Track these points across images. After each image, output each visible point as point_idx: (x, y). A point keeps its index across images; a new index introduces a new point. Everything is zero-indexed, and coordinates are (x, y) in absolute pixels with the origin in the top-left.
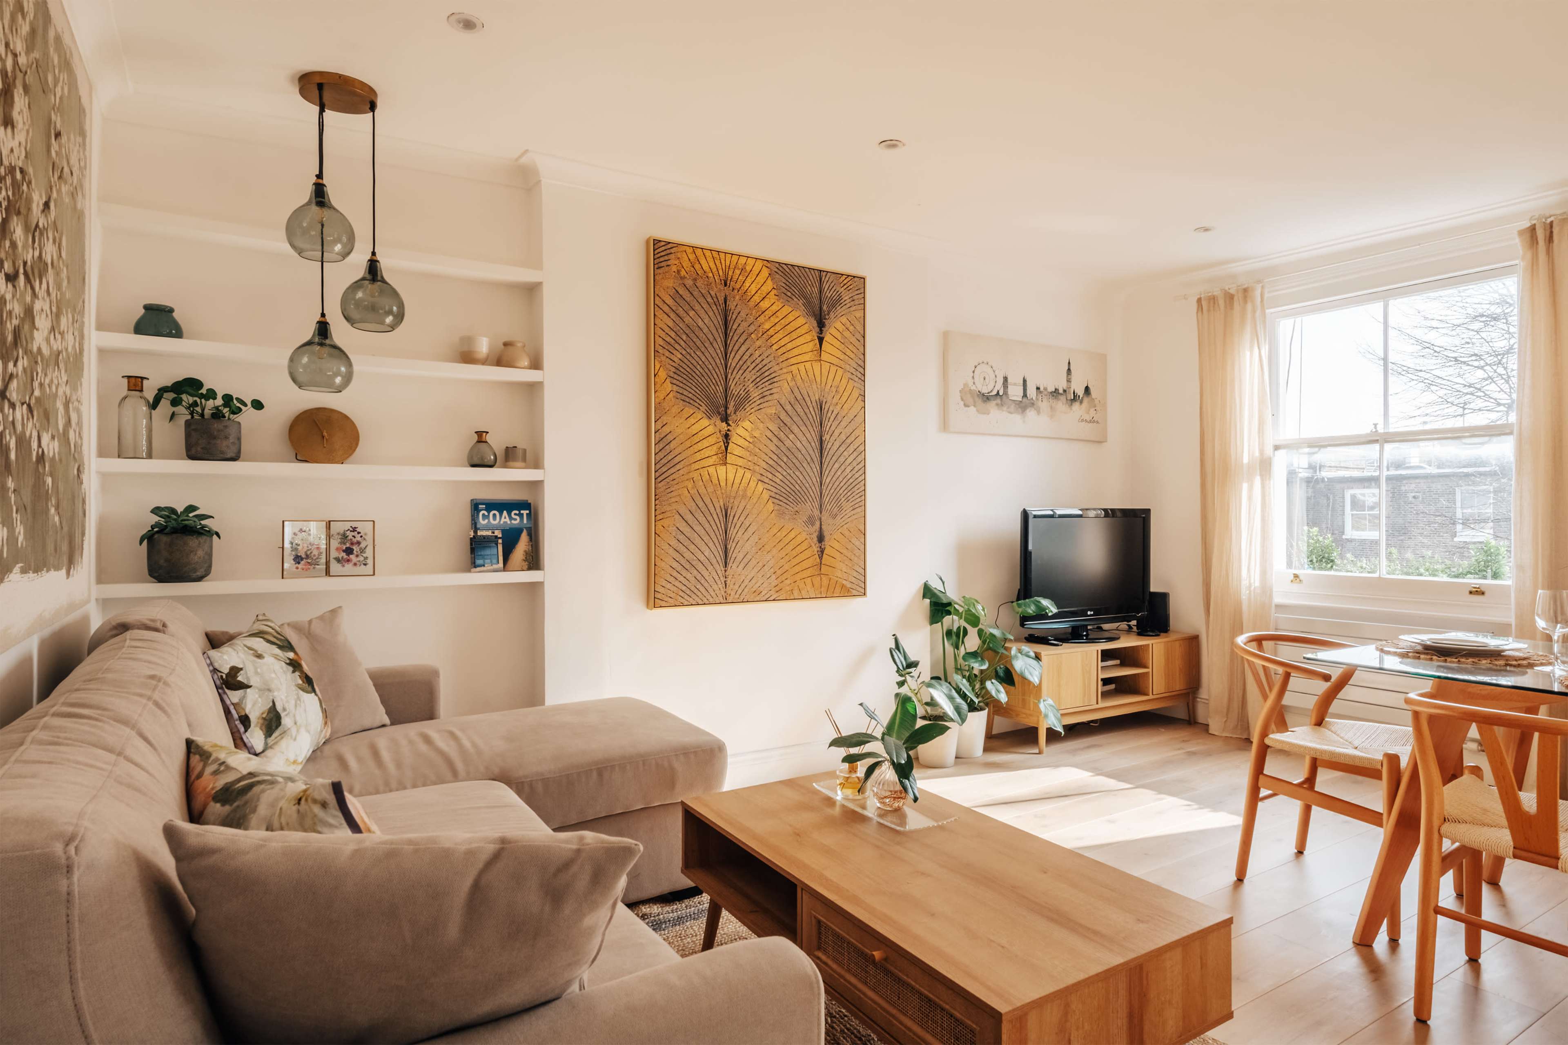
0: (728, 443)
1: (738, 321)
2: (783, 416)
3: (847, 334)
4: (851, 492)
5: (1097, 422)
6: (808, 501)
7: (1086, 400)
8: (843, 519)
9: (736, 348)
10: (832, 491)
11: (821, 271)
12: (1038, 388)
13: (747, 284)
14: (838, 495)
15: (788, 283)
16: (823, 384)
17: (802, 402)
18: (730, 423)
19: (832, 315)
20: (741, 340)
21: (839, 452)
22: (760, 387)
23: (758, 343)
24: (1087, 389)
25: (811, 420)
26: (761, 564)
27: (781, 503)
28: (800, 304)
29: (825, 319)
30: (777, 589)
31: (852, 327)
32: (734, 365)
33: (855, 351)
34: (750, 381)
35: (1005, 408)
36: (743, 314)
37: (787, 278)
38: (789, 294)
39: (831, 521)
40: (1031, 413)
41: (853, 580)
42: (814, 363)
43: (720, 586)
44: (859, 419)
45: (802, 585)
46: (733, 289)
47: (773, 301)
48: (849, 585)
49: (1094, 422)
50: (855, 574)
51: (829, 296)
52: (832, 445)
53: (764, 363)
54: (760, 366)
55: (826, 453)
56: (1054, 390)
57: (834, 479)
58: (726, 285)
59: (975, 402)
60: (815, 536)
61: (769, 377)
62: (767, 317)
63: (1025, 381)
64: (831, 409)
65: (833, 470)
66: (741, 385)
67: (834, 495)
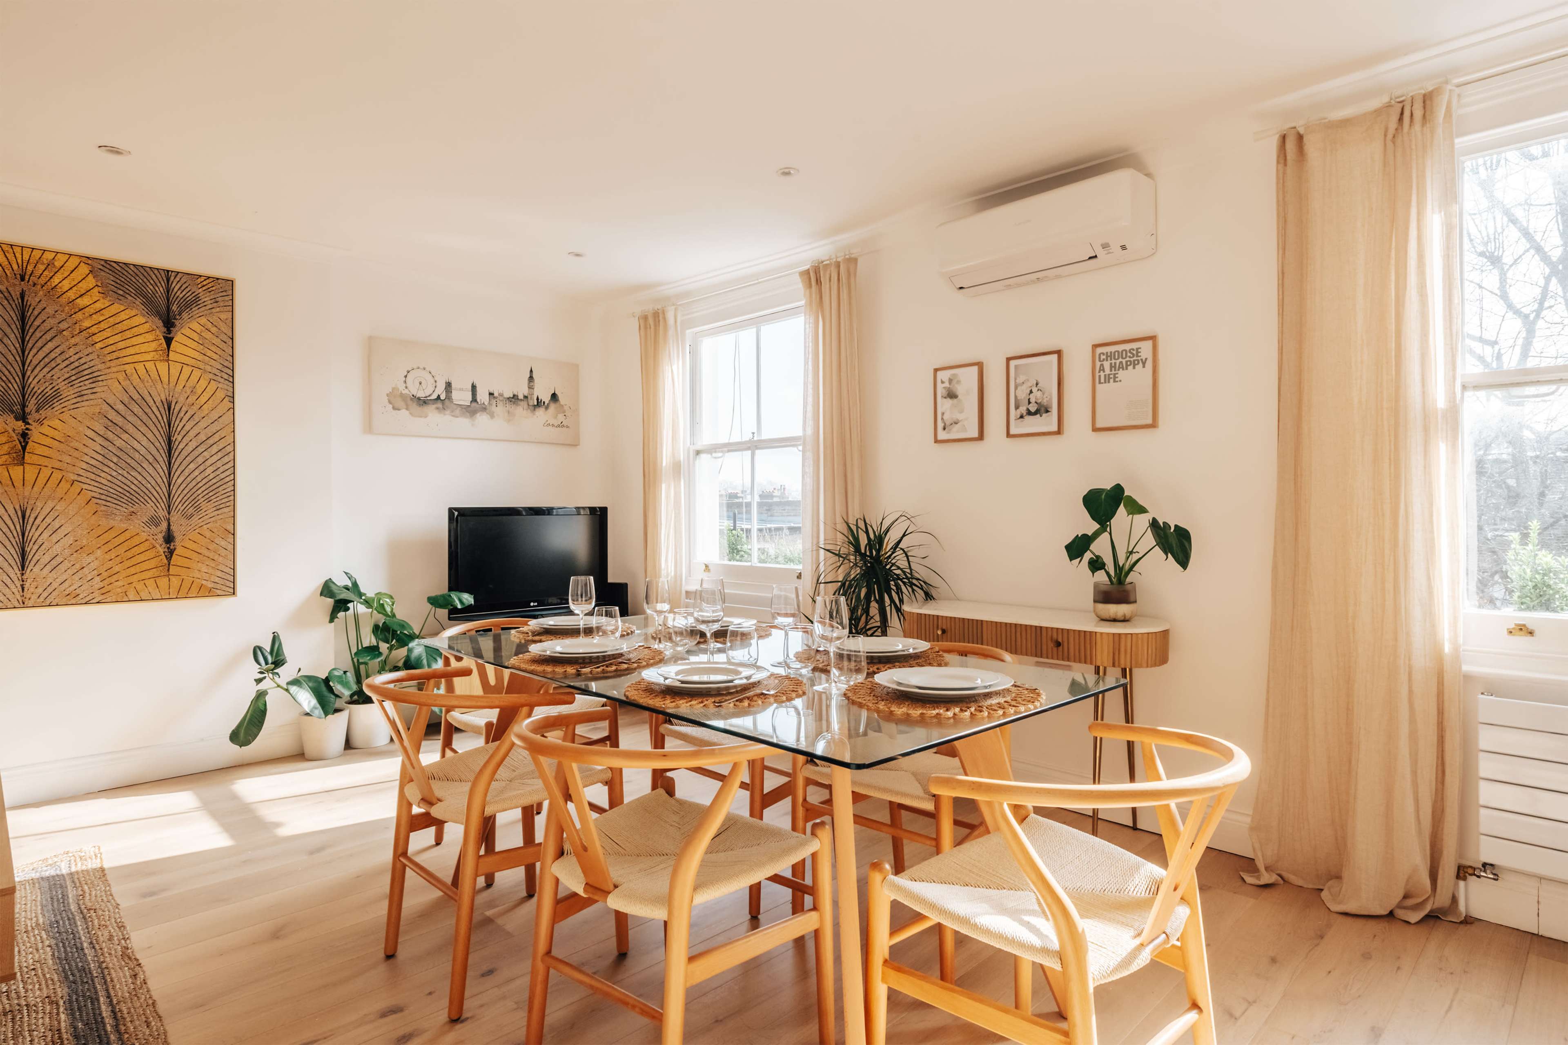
0: (27, 443)
1: (43, 316)
2: (112, 415)
3: (208, 335)
4: (214, 492)
5: (567, 427)
6: (149, 501)
7: (553, 406)
8: (201, 520)
9: (39, 344)
10: (185, 492)
11: (168, 271)
12: (491, 394)
13: (56, 280)
14: (195, 495)
15: (119, 282)
16: (172, 384)
17: (140, 401)
18: (30, 421)
19: (185, 315)
20: (48, 336)
21: (196, 453)
22: (75, 386)
23: (73, 341)
24: (554, 397)
25: (154, 420)
26: (78, 566)
27: (108, 504)
28: (137, 303)
29: (175, 319)
30: (103, 591)
31: (215, 329)
32: (35, 362)
33: (219, 352)
34: (61, 380)
35: (448, 412)
36: (50, 310)
37: (117, 276)
38: (121, 292)
39: (183, 521)
40: (482, 419)
41: (217, 579)
42: (158, 363)
43: (15, 591)
44: (227, 418)
45: (140, 586)
46: (35, 285)
47: (96, 299)
48: (210, 585)
49: (563, 426)
50: (219, 574)
51: (181, 296)
52: (185, 445)
53: (82, 361)
54: (76, 364)
55: (176, 454)
56: (512, 396)
57: (189, 479)
58: (23, 279)
59: (407, 405)
60: (160, 537)
61: (91, 376)
62: (87, 314)
63: (474, 387)
64: (184, 409)
65: (187, 470)
66: (47, 384)
67: (188, 495)
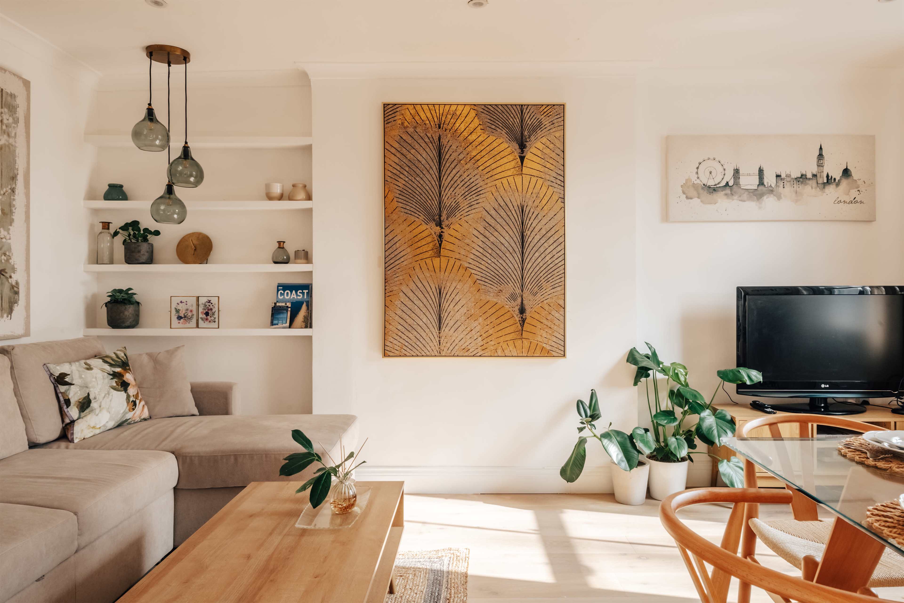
0: (442, 241)
1: (450, 152)
2: (489, 219)
3: (547, 151)
4: (551, 274)
5: (861, 202)
6: (510, 282)
7: (845, 183)
8: (543, 296)
9: (448, 172)
10: (532, 275)
11: (522, 105)
12: (778, 176)
13: (457, 125)
14: (539, 277)
15: (492, 119)
16: (525, 192)
17: (505, 207)
18: (443, 226)
19: (532, 138)
20: (453, 166)
21: (539, 244)
22: (467, 200)
23: (466, 167)
24: (846, 172)
25: (513, 220)
26: (469, 329)
27: (486, 284)
28: (503, 133)
29: (526, 142)
30: (483, 347)
31: (552, 145)
32: (446, 185)
33: (554, 163)
34: (460, 195)
35: (736, 197)
36: (454, 147)
37: (492, 115)
38: (493, 127)
39: (531, 297)
41: (553, 344)
42: (516, 177)
43: (436, 344)
44: (559, 217)
45: (505, 346)
46: (446, 130)
47: (479, 134)
48: (549, 348)
49: (857, 202)
50: (555, 339)
51: (530, 123)
52: (532, 238)
53: (471, 181)
54: (468, 183)
55: (527, 245)
56: (800, 176)
57: (535, 265)
58: (439, 127)
59: (699, 194)
60: (517, 309)
61: (476, 191)
62: (474, 147)
63: (761, 171)
64: (532, 211)
65: (533, 258)
66: (452, 199)
67: (534, 277)
